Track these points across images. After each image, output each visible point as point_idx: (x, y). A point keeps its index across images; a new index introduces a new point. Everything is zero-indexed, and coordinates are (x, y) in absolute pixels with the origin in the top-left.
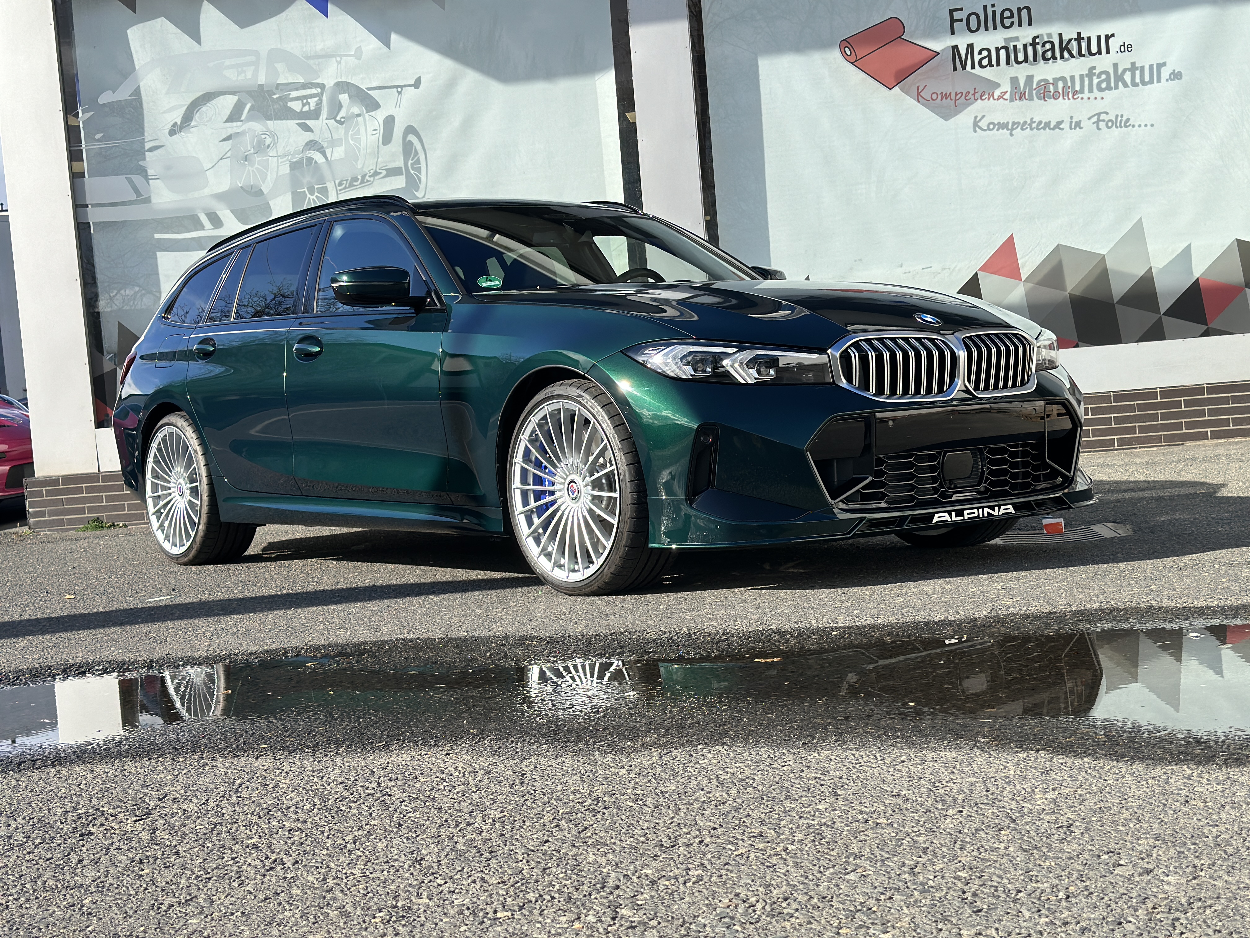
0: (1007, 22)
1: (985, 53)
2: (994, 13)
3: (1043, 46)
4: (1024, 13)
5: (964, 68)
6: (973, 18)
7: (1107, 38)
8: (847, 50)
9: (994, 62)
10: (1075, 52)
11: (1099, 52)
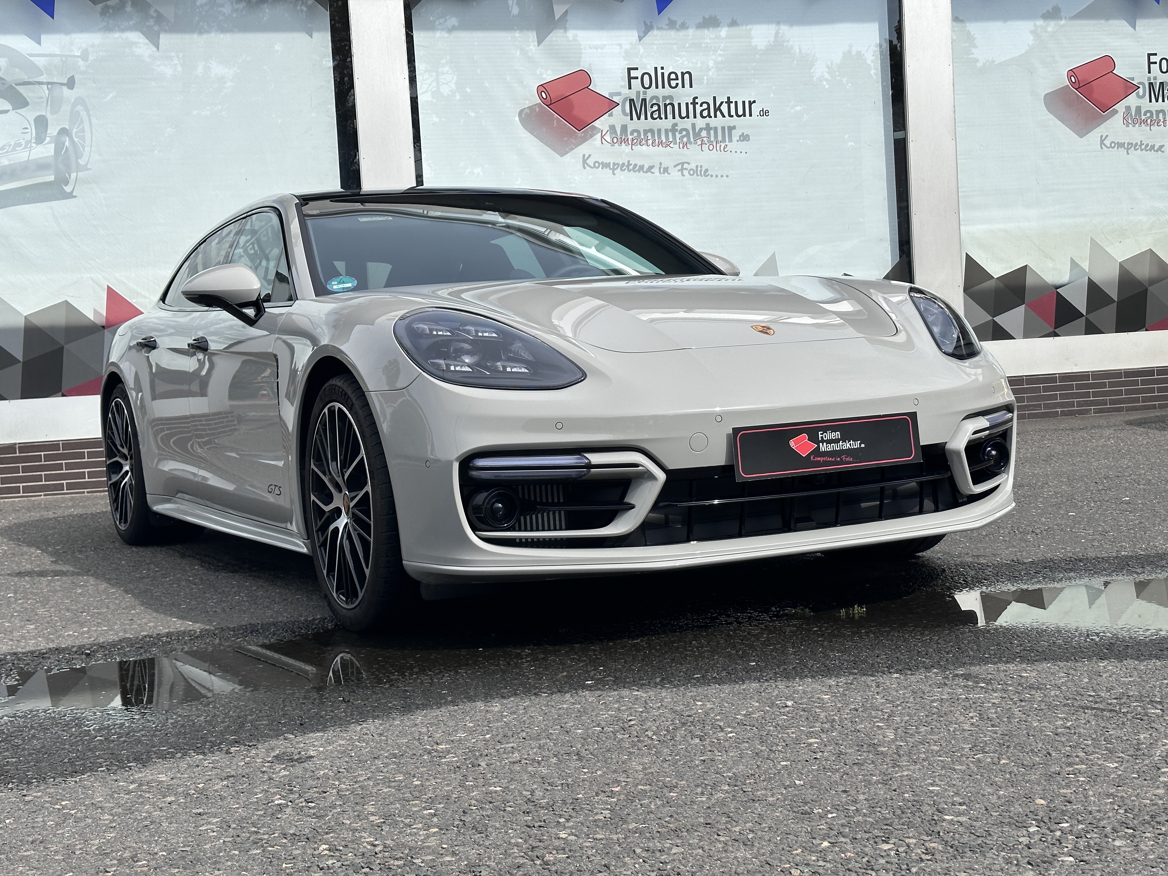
0: (673, 83)
1: (655, 108)
2: (663, 74)
3: (701, 106)
4: (687, 76)
5: (639, 118)
6: (646, 77)
7: (750, 103)
8: (543, 93)
9: (663, 116)
10: (726, 113)
11: (744, 115)
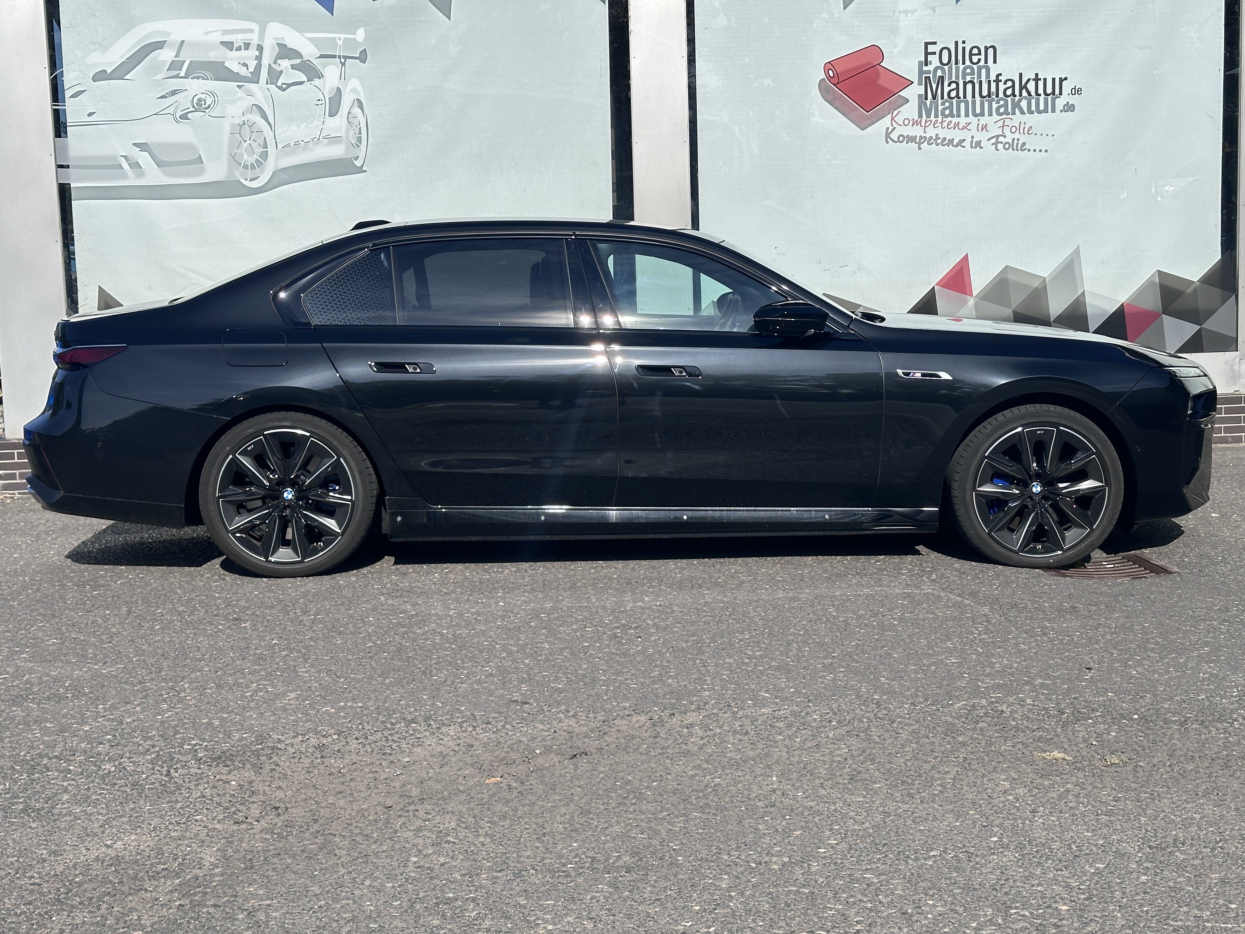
0: (975, 58)
2: (964, 48)
3: (1005, 83)
4: (991, 51)
5: (934, 98)
6: (945, 52)
7: (1061, 80)
8: (830, 72)
10: (1032, 91)
11: (1053, 93)
